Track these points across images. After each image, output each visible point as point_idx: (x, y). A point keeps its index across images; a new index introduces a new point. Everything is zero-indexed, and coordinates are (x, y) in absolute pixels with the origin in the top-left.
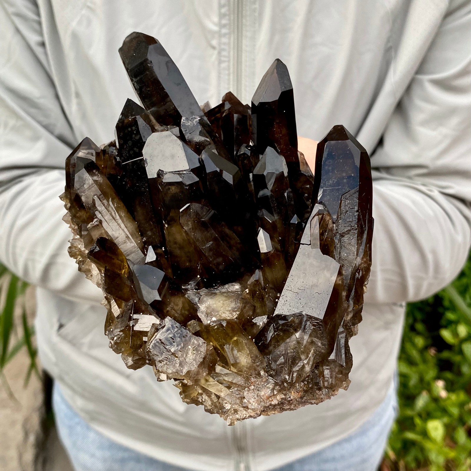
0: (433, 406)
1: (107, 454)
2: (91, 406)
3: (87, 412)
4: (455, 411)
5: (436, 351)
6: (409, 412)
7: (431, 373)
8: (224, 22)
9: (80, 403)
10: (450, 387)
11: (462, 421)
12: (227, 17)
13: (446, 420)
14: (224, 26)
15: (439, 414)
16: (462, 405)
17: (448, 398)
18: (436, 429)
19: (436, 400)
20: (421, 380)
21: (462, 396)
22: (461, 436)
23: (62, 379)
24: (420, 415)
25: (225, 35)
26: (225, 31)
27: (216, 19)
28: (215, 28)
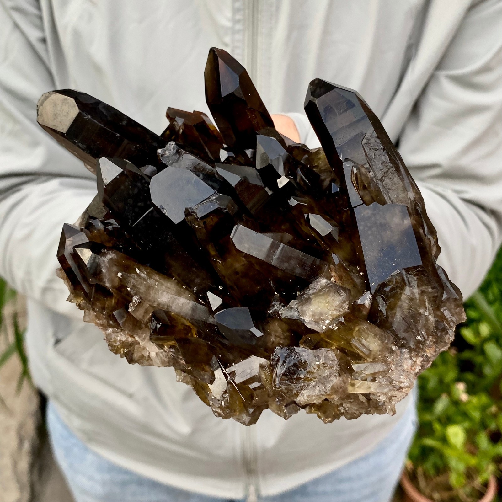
0: (453, 410)
1: (107, 477)
2: (88, 426)
3: (85, 432)
4: (476, 415)
5: (456, 351)
6: (428, 417)
7: (451, 374)
8: (238, 17)
9: (76, 422)
10: (471, 390)
11: (484, 425)
12: (241, 13)
13: (467, 424)
14: (238, 21)
15: (459, 418)
16: (483, 409)
17: (469, 402)
18: (456, 435)
19: (456, 403)
20: (441, 381)
21: (484, 399)
22: (483, 441)
23: (57, 398)
24: (439, 420)
25: (238, 31)
26: (238, 27)
27: (229, 14)
28: (228, 24)
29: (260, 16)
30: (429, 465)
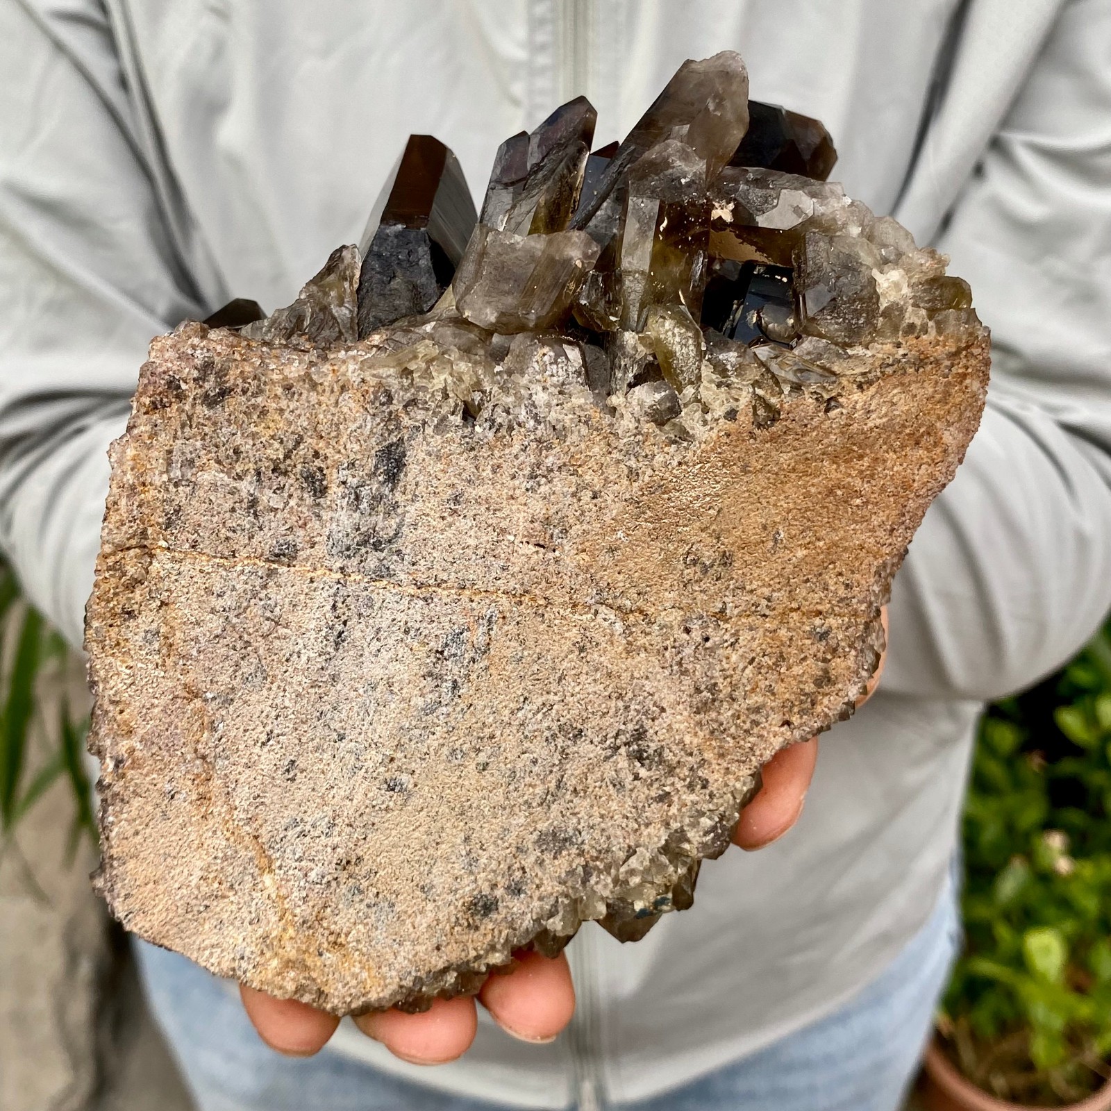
0: (1036, 895)
4: (1090, 904)
5: (1043, 759)
6: (982, 912)
7: (1032, 812)
8: (541, 37)
10: (1077, 850)
11: (1106, 925)
12: (549, 28)
13: (1069, 926)
14: (543, 48)
16: (1107, 889)
17: (1075, 877)
19: (1045, 877)
21: (1108, 866)
22: (1105, 961)
24: (1007, 917)
25: (543, 70)
26: (543, 60)
27: (521, 32)
28: (520, 54)
29: (590, 34)
30: (983, 1016)
